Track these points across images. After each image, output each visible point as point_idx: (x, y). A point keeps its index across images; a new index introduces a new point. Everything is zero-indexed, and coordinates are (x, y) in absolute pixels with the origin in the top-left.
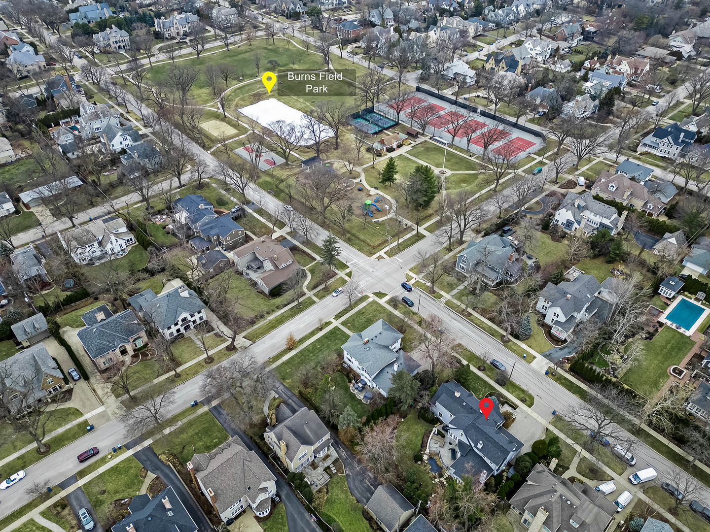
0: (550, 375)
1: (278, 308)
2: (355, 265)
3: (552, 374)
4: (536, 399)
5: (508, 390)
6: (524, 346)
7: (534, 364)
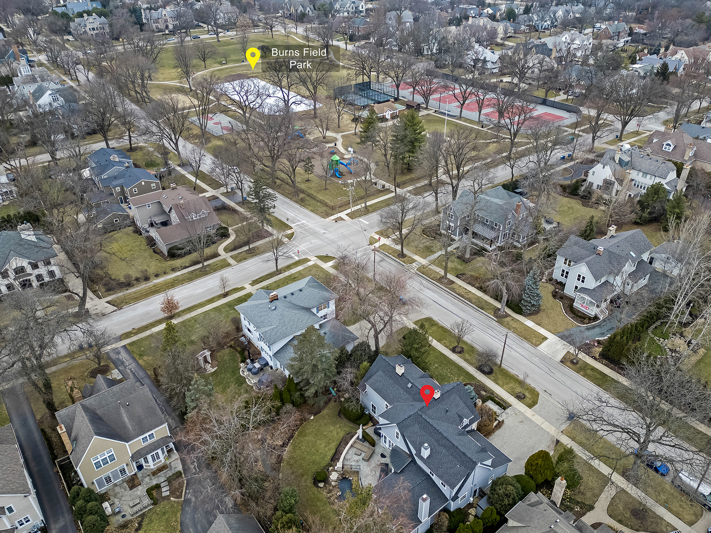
0: (569, 364)
1: (174, 270)
2: (302, 226)
3: (572, 362)
4: (542, 396)
5: (496, 381)
6: (529, 323)
7: (543, 347)
